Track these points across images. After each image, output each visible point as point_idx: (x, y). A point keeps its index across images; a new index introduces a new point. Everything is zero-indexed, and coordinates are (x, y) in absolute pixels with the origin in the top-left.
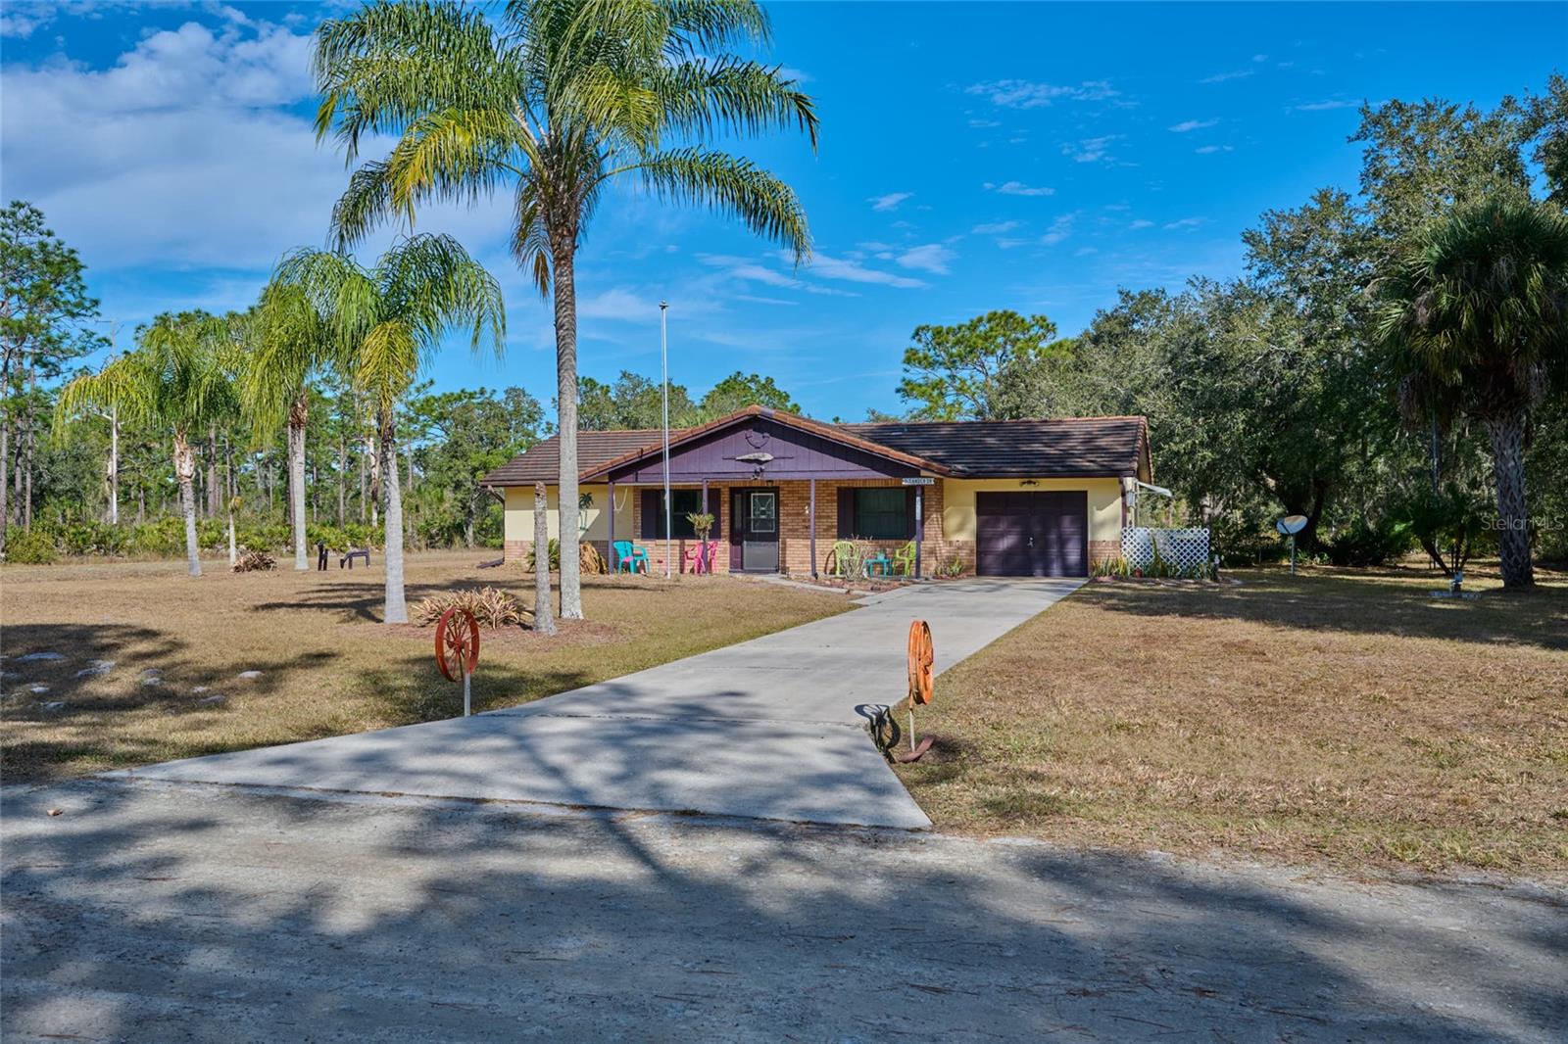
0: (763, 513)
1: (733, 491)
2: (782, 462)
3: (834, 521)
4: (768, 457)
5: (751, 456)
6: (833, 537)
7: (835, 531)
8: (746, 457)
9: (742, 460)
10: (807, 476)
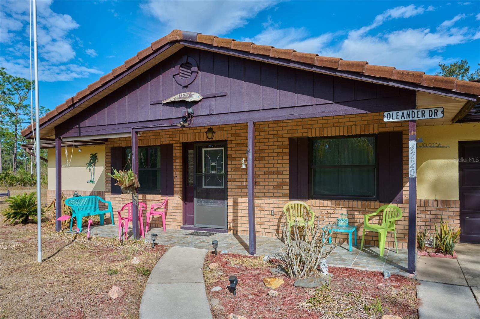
0: (213, 168)
1: (186, 146)
2: (213, 102)
3: (285, 177)
4: (196, 97)
5: (176, 98)
6: (284, 196)
7: (286, 189)
8: (172, 99)
9: (169, 104)
10: (242, 118)
